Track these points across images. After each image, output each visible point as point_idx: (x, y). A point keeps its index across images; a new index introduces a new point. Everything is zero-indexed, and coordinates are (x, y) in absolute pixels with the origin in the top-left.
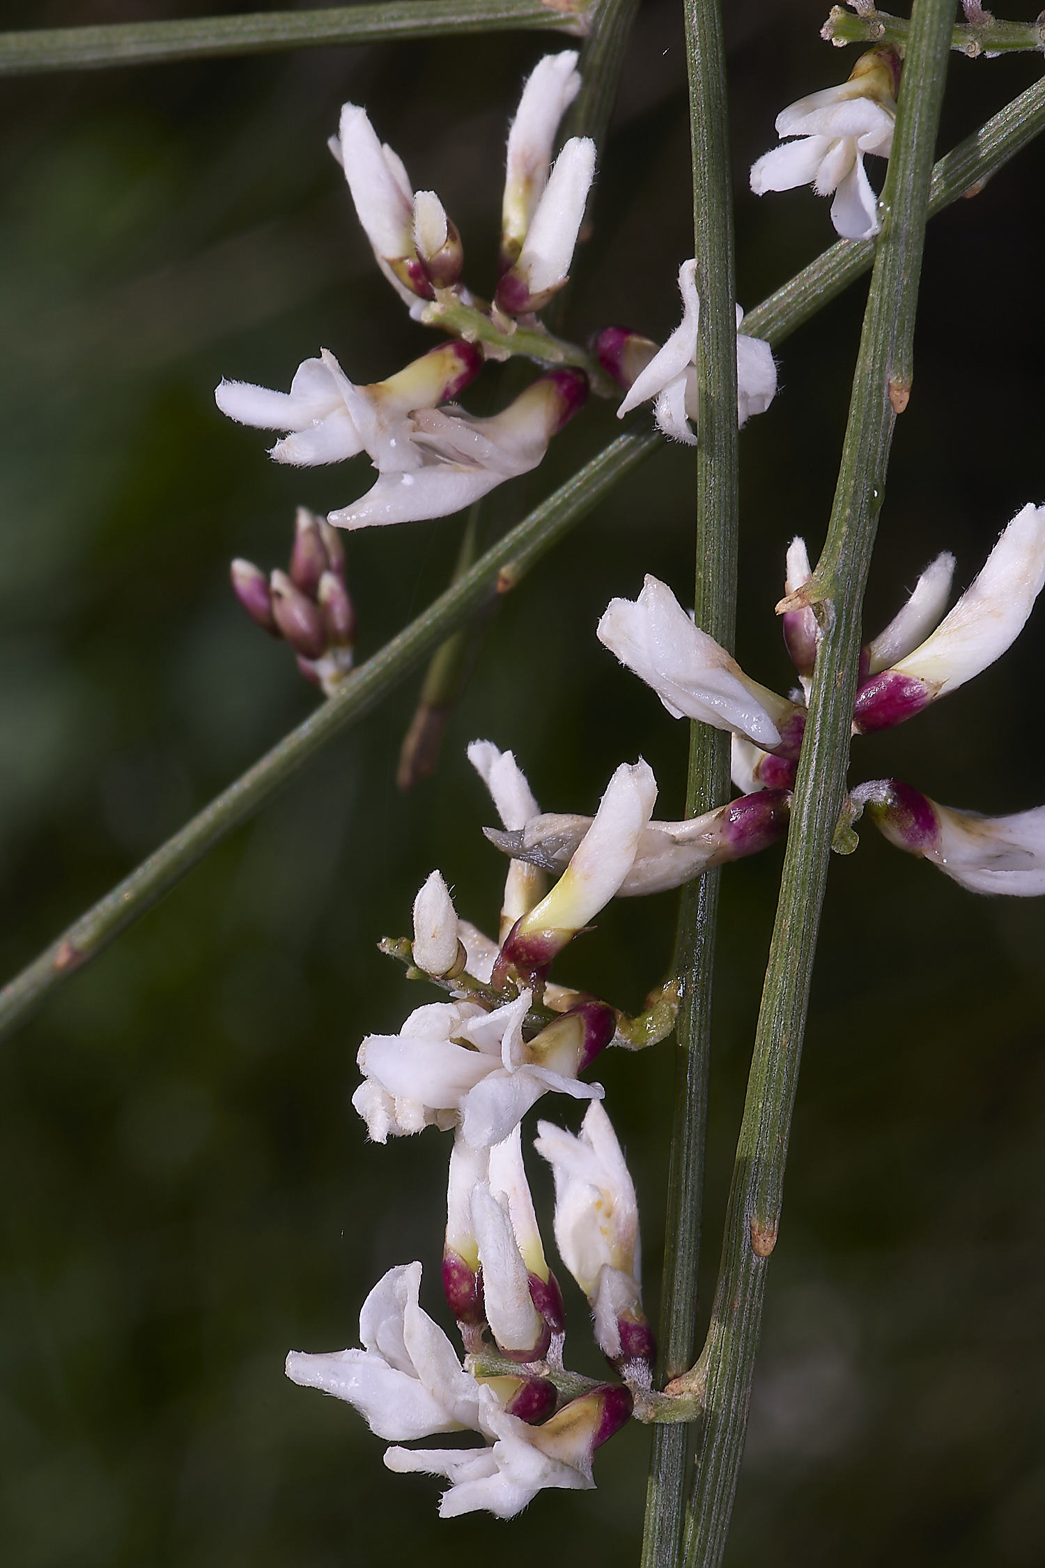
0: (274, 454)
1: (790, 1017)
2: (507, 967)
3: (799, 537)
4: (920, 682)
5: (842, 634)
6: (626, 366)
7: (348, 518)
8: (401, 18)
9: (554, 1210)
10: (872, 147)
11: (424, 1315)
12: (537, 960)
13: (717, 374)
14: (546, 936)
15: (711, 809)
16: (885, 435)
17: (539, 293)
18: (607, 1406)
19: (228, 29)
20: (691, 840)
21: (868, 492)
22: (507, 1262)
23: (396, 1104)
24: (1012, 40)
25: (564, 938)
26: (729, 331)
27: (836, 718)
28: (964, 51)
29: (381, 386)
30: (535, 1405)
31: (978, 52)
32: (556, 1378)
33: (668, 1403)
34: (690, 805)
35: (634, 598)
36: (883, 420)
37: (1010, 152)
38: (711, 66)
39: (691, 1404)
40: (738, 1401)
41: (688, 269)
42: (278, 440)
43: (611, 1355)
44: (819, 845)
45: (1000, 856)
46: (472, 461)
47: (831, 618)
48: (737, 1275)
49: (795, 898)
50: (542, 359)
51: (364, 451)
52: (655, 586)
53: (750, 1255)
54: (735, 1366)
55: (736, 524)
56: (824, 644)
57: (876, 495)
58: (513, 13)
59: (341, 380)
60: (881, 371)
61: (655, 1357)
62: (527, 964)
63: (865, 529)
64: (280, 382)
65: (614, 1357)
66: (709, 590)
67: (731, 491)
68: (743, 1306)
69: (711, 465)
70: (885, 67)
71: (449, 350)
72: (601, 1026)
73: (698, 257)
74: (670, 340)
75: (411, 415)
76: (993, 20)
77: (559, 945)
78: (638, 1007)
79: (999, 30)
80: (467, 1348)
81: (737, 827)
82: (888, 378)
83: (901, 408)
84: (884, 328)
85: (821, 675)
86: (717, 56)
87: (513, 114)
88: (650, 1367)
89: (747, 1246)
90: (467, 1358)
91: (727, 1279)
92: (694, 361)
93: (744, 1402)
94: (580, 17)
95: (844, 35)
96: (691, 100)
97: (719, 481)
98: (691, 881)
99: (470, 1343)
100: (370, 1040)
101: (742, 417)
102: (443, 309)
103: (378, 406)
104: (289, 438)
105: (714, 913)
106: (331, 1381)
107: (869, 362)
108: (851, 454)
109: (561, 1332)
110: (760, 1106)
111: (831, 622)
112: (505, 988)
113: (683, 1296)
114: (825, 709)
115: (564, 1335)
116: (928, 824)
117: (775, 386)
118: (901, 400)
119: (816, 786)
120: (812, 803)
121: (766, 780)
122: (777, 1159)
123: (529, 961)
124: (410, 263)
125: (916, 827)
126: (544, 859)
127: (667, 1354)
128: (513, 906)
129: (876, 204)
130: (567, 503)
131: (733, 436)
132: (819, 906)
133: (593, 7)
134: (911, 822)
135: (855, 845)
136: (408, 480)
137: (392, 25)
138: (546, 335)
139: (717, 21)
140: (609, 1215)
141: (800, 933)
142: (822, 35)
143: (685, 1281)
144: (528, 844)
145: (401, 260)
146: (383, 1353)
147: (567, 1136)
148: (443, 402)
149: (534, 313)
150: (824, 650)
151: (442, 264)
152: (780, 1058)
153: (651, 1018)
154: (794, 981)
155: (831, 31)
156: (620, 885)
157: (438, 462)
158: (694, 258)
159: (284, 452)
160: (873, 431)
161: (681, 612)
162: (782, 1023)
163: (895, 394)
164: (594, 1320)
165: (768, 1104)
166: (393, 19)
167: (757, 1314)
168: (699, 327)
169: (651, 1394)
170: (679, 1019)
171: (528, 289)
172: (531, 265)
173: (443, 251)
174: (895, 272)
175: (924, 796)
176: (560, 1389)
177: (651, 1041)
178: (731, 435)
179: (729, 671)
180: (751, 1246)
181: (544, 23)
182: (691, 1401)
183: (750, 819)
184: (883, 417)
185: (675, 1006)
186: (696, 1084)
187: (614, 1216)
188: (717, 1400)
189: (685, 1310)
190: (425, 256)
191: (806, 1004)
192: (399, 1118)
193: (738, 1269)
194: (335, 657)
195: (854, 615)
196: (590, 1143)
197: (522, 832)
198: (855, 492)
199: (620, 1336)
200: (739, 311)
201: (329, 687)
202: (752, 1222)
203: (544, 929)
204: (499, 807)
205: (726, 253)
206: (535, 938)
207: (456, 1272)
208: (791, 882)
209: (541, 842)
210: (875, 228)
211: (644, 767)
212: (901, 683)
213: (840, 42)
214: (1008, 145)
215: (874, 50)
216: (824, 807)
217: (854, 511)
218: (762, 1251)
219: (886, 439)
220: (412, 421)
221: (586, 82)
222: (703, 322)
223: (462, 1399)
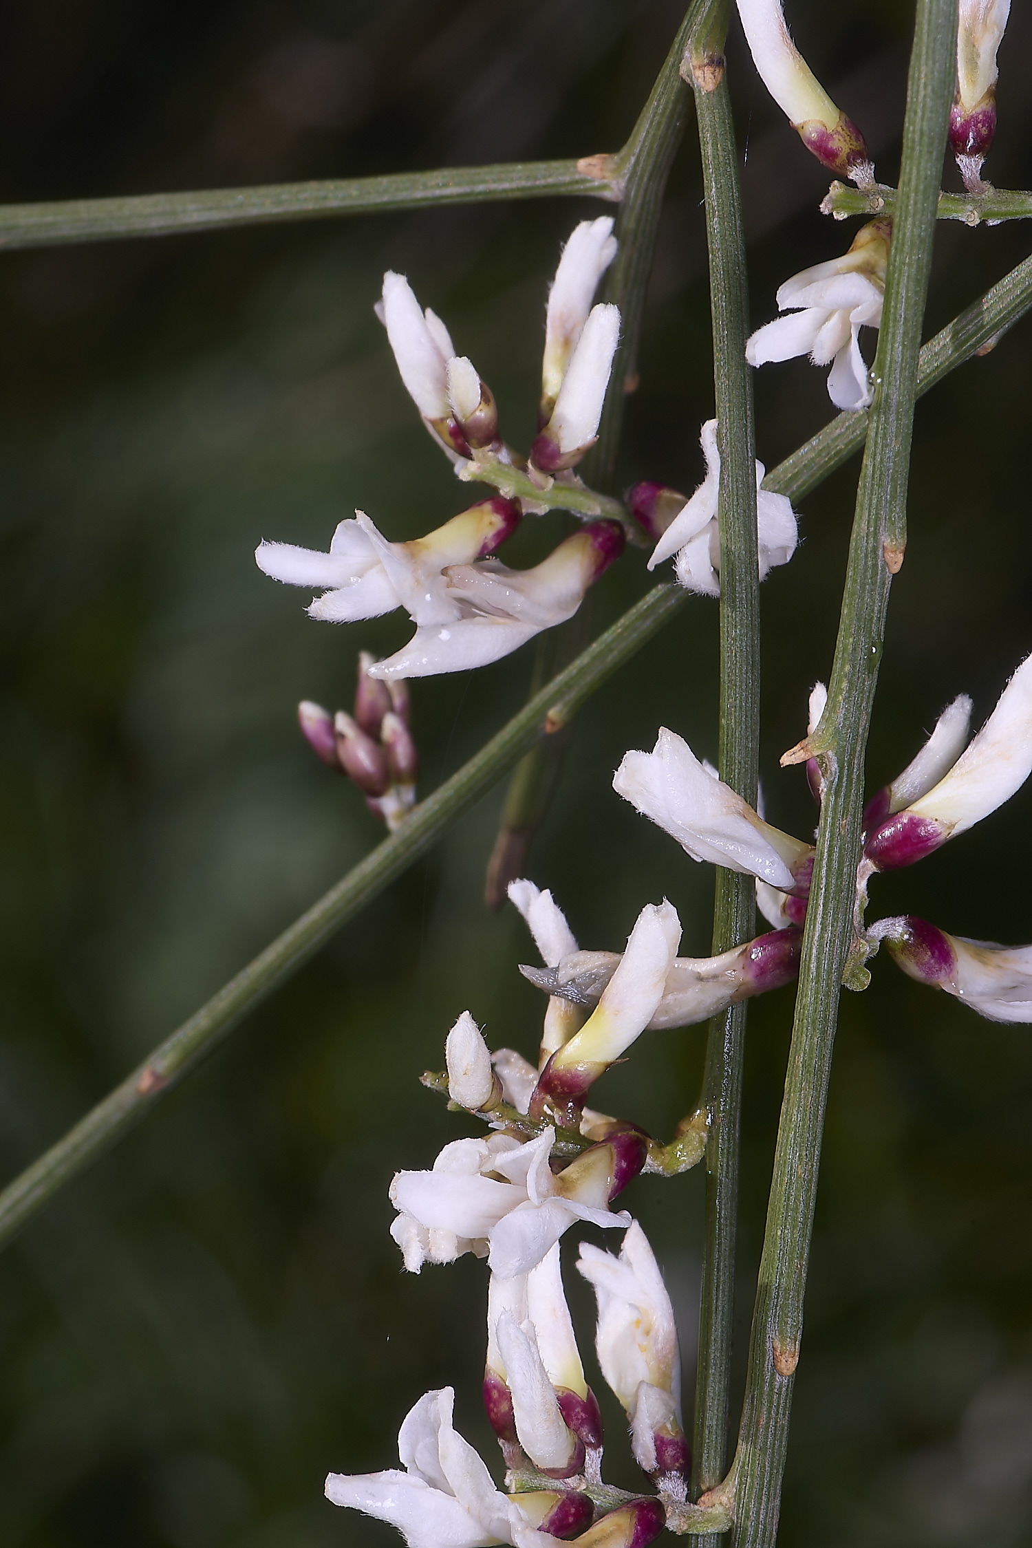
0: (311, 612)
1: (805, 1148)
2: (543, 1098)
3: (821, 682)
4: (934, 822)
5: (844, 784)
6: (657, 518)
7: (386, 670)
8: (445, 185)
9: (596, 1328)
10: (864, 319)
11: (459, 1437)
12: (571, 1092)
13: (737, 529)
14: (579, 1069)
15: (736, 946)
16: (881, 595)
17: (570, 452)
18: (639, 1520)
19: (284, 197)
20: (715, 977)
21: (866, 649)
22: (534, 1387)
23: (429, 1235)
24: (1011, 208)
25: (596, 1071)
26: (748, 487)
27: (841, 864)
28: (964, 220)
29: (419, 543)
30: (571, 1519)
31: (978, 221)
32: (592, 1492)
33: (700, 1515)
34: (717, 942)
35: (649, 750)
36: (878, 581)
37: (1018, 312)
38: (730, 234)
39: (723, 1516)
40: (767, 1513)
41: (709, 430)
42: (314, 599)
43: (647, 1469)
44: (828, 985)
45: (1014, 987)
46: (508, 615)
47: (833, 769)
48: (761, 1394)
49: (807, 1036)
50: (580, 512)
51: (402, 606)
52: (669, 738)
53: (773, 1375)
54: (762, 1479)
55: (757, 673)
56: (828, 794)
57: (874, 651)
58: (550, 180)
59: (377, 539)
60: (876, 534)
61: (689, 1472)
62: (562, 1095)
63: (864, 684)
64: (320, 542)
65: (650, 1471)
66: (732, 735)
67: (753, 641)
68: (768, 1423)
69: (732, 617)
70: (883, 239)
71: (488, 507)
72: (632, 1155)
73: (719, 418)
74: (694, 497)
75: (444, 572)
76: (992, 189)
77: (593, 1076)
78: (670, 1136)
79: (999, 199)
80: (508, 1464)
81: (758, 965)
82: (883, 540)
83: (896, 568)
84: (877, 493)
85: (826, 823)
86: (735, 224)
87: (552, 278)
88: (685, 1480)
89: (770, 1366)
90: (508, 1473)
91: (753, 1397)
92: (716, 516)
93: (773, 1514)
94: (614, 184)
95: (844, 208)
96: (711, 267)
97: (740, 631)
98: (717, 1014)
99: (511, 1459)
100: (401, 1176)
101: (763, 569)
102: (479, 468)
103: (415, 563)
104: (324, 597)
105: (741, 1044)
106: (367, 1502)
107: (864, 526)
108: (850, 613)
109: (599, 1447)
110: (779, 1233)
111: (833, 773)
112: (542, 1118)
113: (715, 1411)
114: (829, 856)
115: (601, 1450)
116: (944, 957)
117: (796, 538)
118: (895, 561)
119: (824, 929)
120: (820, 946)
121: (791, 916)
122: (796, 1283)
123: (563, 1092)
124: (450, 423)
125: (932, 961)
126: (578, 995)
127: (700, 1467)
128: (551, 1039)
129: (867, 376)
130: (609, 648)
131: (754, 588)
132: (829, 1043)
133: (625, 174)
134: (927, 957)
135: (868, 982)
136: (445, 635)
137: (438, 192)
138: (584, 490)
139: (735, 191)
140: (648, 1333)
141: (812, 1069)
142: (822, 210)
143: (717, 1398)
144: (562, 982)
145: (443, 420)
146: (422, 1472)
147: (608, 1258)
148: (480, 558)
149: (571, 469)
150: (828, 800)
151: (477, 425)
152: (797, 1188)
153: (681, 1146)
154: (808, 1115)
155: (830, 206)
156: (650, 1020)
157: (475, 615)
158: (715, 418)
159: (320, 611)
160: (870, 590)
161: (696, 763)
162: (798, 1154)
163: (890, 556)
164: (632, 1435)
165: (786, 1232)
166: (437, 186)
167: (783, 1430)
168: (720, 483)
169: (684, 1507)
170: (709, 1146)
171: (559, 448)
172: (561, 426)
173: (478, 413)
174: (887, 440)
175: (940, 930)
176: (597, 1502)
177: (682, 1168)
178: (751, 587)
179: (744, 817)
180: (774, 1366)
181: (578, 189)
182: (722, 1514)
183: (771, 956)
184: (879, 577)
185: (704, 1135)
186: (725, 1209)
187: (652, 1334)
188: (745, 1513)
189: (717, 1425)
190: (460, 418)
191: (820, 1136)
192: (433, 1248)
193: (762, 1388)
194: (398, 794)
195: (855, 766)
196: (629, 1264)
197: (557, 969)
198: (854, 649)
199: (656, 1451)
200: (760, 468)
201: (393, 824)
202: (774, 1343)
203: (578, 1062)
204: (538, 944)
205: (746, 413)
206: (569, 1071)
207: (496, 1392)
208: (802, 1020)
209: (574, 979)
210: (866, 398)
211: (668, 908)
212: (915, 824)
213: (840, 216)
214: (1017, 306)
215: (874, 222)
216: (832, 949)
217: (854, 667)
218: (785, 1371)
219: (882, 598)
220: (445, 578)
221: (622, 245)
222: (724, 479)
223: (496, 1517)
